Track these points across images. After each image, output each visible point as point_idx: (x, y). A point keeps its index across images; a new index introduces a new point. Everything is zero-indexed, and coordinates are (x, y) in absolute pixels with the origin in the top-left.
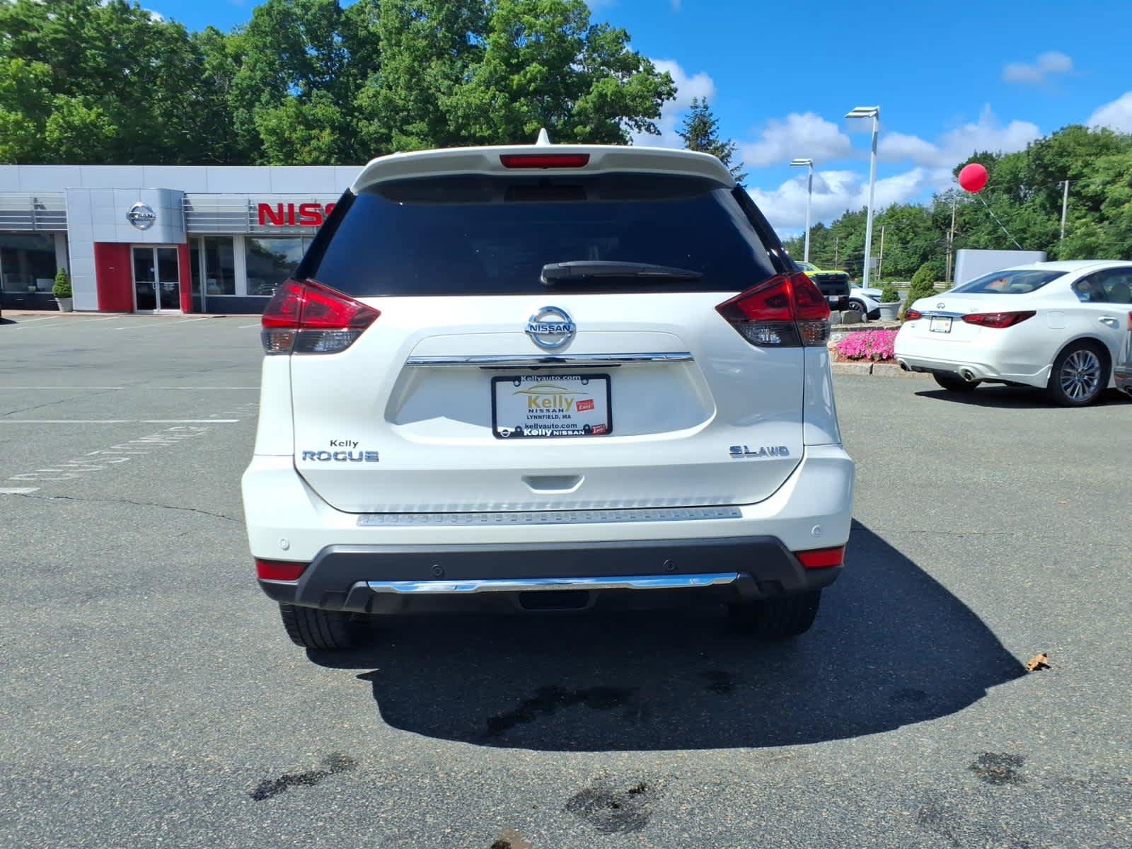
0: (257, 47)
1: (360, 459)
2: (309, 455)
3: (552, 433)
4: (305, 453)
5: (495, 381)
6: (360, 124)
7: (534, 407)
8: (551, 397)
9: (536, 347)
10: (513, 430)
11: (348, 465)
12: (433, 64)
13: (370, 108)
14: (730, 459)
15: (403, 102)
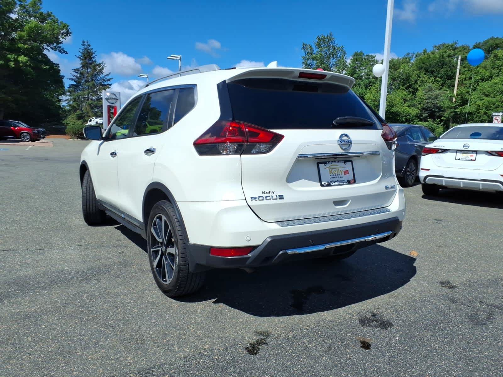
1: (276, 199)
2: (254, 198)
3: (339, 184)
4: (252, 198)
5: (318, 164)
7: (331, 174)
8: (336, 170)
9: (341, 149)
10: (327, 183)
11: (272, 202)
14: (385, 190)
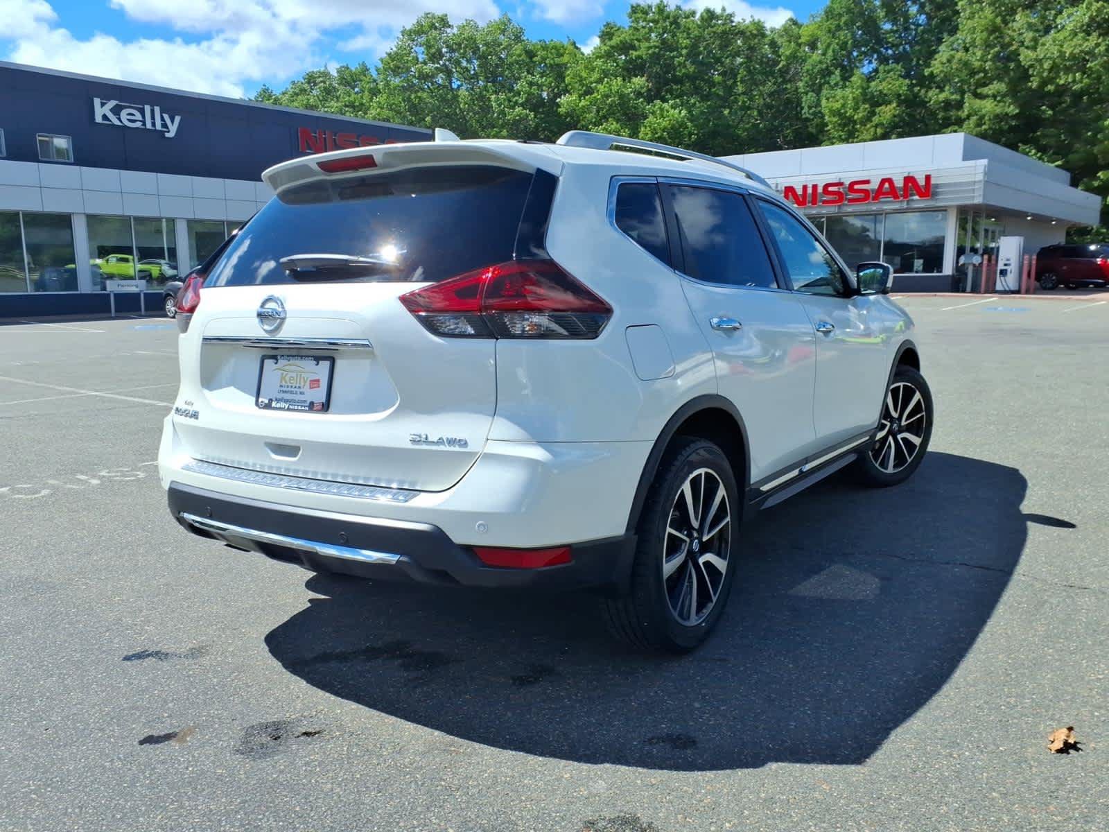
0: (829, 31)
3: (288, 407)
5: (263, 359)
6: (930, 94)
7: (284, 383)
8: (294, 375)
9: (262, 330)
10: (267, 401)
11: (187, 420)
12: (1018, 17)
13: (942, 75)
14: (412, 446)
15: (979, 63)
